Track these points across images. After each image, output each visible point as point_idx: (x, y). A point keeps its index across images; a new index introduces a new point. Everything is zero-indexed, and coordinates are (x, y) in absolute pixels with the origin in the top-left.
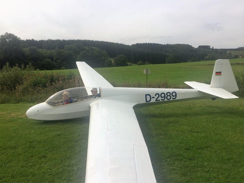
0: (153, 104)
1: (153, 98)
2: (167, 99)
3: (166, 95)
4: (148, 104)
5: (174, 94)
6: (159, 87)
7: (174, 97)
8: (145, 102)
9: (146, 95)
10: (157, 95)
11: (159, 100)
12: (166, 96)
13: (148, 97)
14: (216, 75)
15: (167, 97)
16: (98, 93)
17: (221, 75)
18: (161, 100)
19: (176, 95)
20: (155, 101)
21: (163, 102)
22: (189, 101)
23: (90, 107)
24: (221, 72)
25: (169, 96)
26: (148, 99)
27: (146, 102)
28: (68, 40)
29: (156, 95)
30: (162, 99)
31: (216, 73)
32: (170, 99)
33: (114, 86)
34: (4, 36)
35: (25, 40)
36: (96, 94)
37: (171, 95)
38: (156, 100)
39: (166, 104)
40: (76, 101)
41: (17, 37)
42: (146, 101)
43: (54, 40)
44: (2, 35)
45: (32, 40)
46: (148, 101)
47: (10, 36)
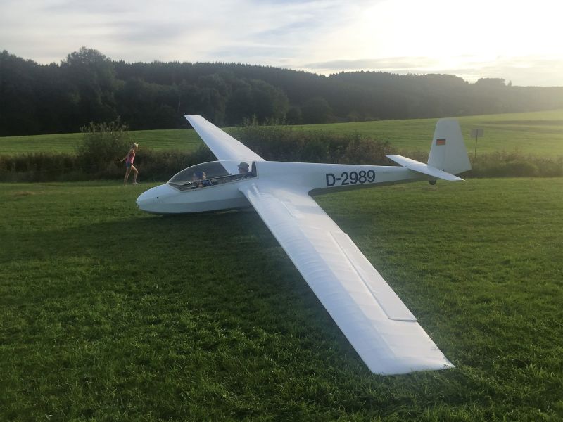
0: (338, 189)
1: (339, 179)
2: (360, 181)
3: (357, 176)
4: (330, 190)
5: (371, 174)
7: (371, 180)
8: (325, 186)
10: (345, 176)
11: (348, 184)
12: (359, 176)
13: (331, 178)
14: (437, 144)
15: (360, 178)
17: (444, 144)
18: (350, 184)
19: (374, 176)
20: (340, 185)
21: (355, 187)
23: (242, 193)
24: (445, 140)
26: (331, 182)
29: (342, 176)
30: (351, 182)
31: (437, 141)
32: (365, 181)
37: (366, 176)
38: (343, 184)
39: (362, 191)
42: (328, 185)
46: (330, 185)
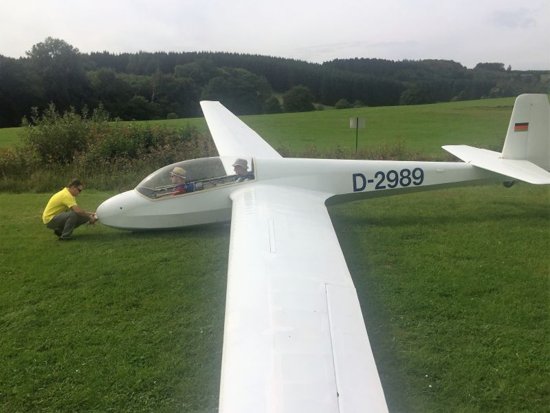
0: (370, 195)
1: (371, 181)
2: (402, 184)
3: (398, 176)
4: (358, 195)
5: (418, 174)
6: (384, 159)
7: (418, 181)
8: (351, 191)
9: (355, 176)
10: (380, 177)
11: (384, 187)
12: (400, 177)
13: (359, 179)
14: (516, 130)
15: (402, 179)
16: (249, 170)
17: (526, 129)
18: (387, 188)
19: (422, 177)
20: (374, 189)
21: (393, 192)
22: (450, 190)
23: (231, 202)
24: (527, 124)
25: (407, 177)
26: (360, 185)
27: (355, 191)
28: (182, 53)
29: (376, 176)
30: (389, 186)
31: (517, 125)
32: (410, 184)
33: (284, 156)
34: (43, 45)
35: (89, 54)
36: (245, 173)
37: (411, 176)
38: (377, 187)
39: (399, 197)
40: (201, 188)
41: (71, 47)
42: (355, 189)
43: (151, 54)
44: (41, 43)
45: (105, 52)
46: (359, 190)
47: (57, 44)
